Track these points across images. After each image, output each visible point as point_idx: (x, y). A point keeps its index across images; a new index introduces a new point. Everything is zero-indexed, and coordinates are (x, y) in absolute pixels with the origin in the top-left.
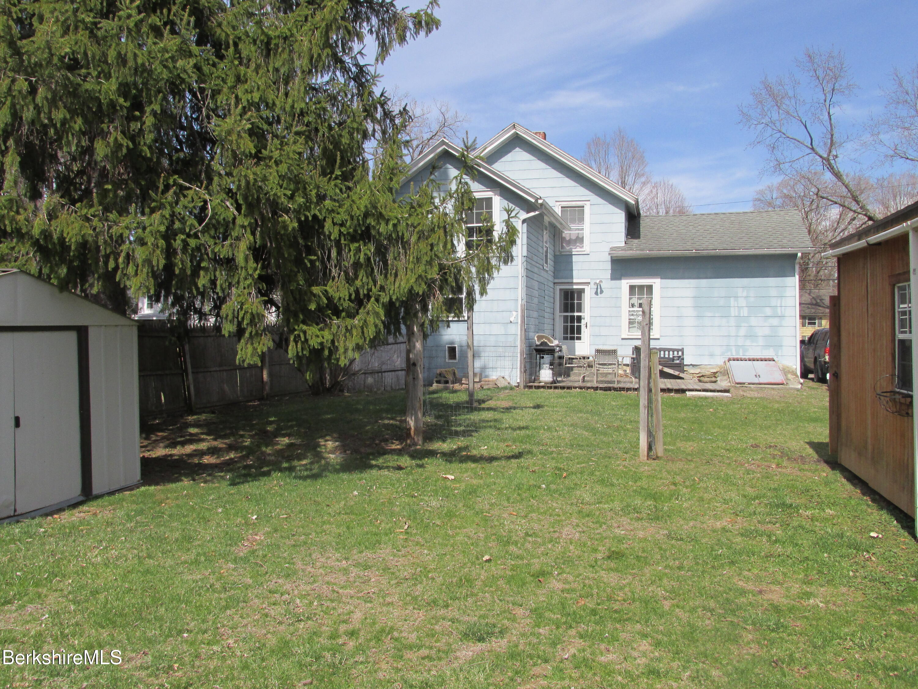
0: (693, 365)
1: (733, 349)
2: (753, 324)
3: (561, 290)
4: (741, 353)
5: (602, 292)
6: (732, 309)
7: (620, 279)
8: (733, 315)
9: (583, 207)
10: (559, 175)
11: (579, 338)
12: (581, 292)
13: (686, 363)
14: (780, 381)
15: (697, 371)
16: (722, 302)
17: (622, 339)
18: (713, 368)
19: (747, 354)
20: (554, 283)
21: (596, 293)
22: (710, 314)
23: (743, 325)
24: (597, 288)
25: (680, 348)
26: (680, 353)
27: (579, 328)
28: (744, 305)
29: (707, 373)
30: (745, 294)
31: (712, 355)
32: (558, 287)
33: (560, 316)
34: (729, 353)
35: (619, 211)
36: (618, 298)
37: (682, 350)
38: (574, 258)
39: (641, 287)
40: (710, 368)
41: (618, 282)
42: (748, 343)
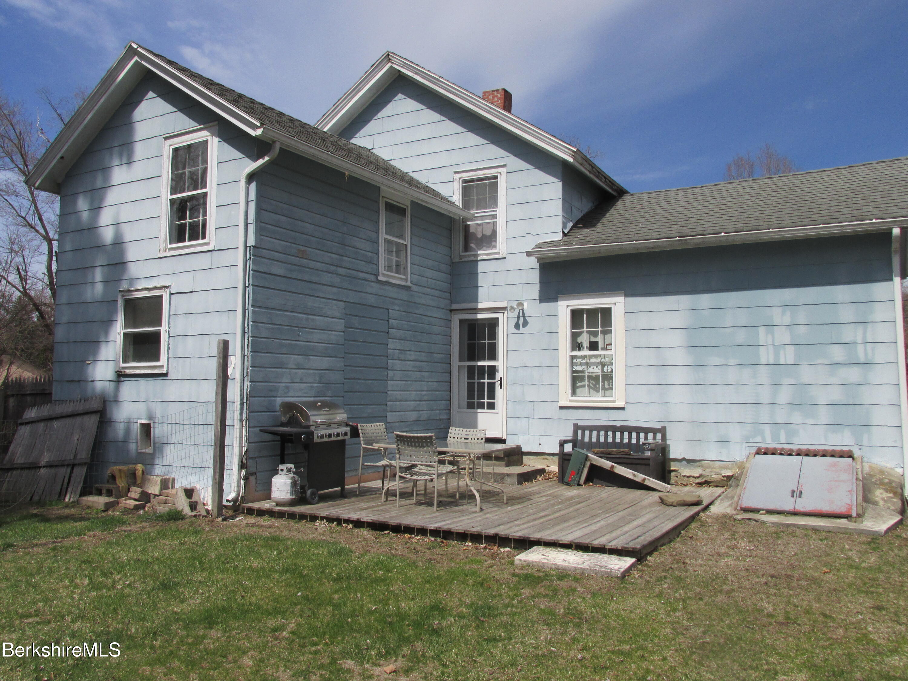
0: (690, 461)
1: (767, 430)
2: (806, 380)
3: (461, 321)
4: (783, 439)
5: (525, 323)
6: (762, 350)
7: (556, 300)
8: (763, 361)
9: (496, 177)
10: (459, 129)
11: (492, 406)
12: (493, 324)
13: (672, 456)
14: (843, 510)
15: (697, 472)
16: (741, 337)
17: (561, 408)
18: (726, 468)
19: (796, 440)
20: (451, 311)
21: (517, 326)
22: (717, 361)
23: (785, 381)
24: (518, 317)
25: (658, 426)
26: (659, 436)
27: (492, 387)
28: (787, 340)
29: (715, 477)
30: (787, 320)
31: (723, 442)
32: (456, 319)
33: (460, 367)
34: (759, 439)
35: (553, 179)
36: (553, 333)
37: (663, 431)
38: (482, 267)
39: (592, 313)
40: (721, 467)
41: (552, 305)
42: (797, 418)
